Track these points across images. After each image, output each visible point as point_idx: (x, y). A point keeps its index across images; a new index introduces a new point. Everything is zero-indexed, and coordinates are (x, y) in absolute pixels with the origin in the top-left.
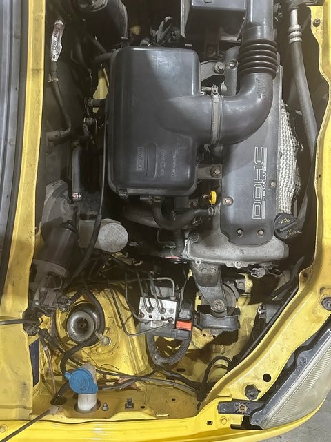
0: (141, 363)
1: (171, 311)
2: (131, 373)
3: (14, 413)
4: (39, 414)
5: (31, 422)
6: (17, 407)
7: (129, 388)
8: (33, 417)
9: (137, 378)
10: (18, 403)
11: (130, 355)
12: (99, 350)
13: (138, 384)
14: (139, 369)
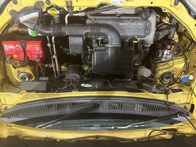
0: (181, 60)
1: (167, 52)
2: (184, 63)
3: (190, 96)
4: (191, 90)
5: (193, 92)
6: (188, 95)
7: (188, 65)
8: (192, 91)
9: (186, 62)
10: (187, 95)
11: (179, 64)
12: (175, 73)
13: (188, 62)
14: (183, 61)
